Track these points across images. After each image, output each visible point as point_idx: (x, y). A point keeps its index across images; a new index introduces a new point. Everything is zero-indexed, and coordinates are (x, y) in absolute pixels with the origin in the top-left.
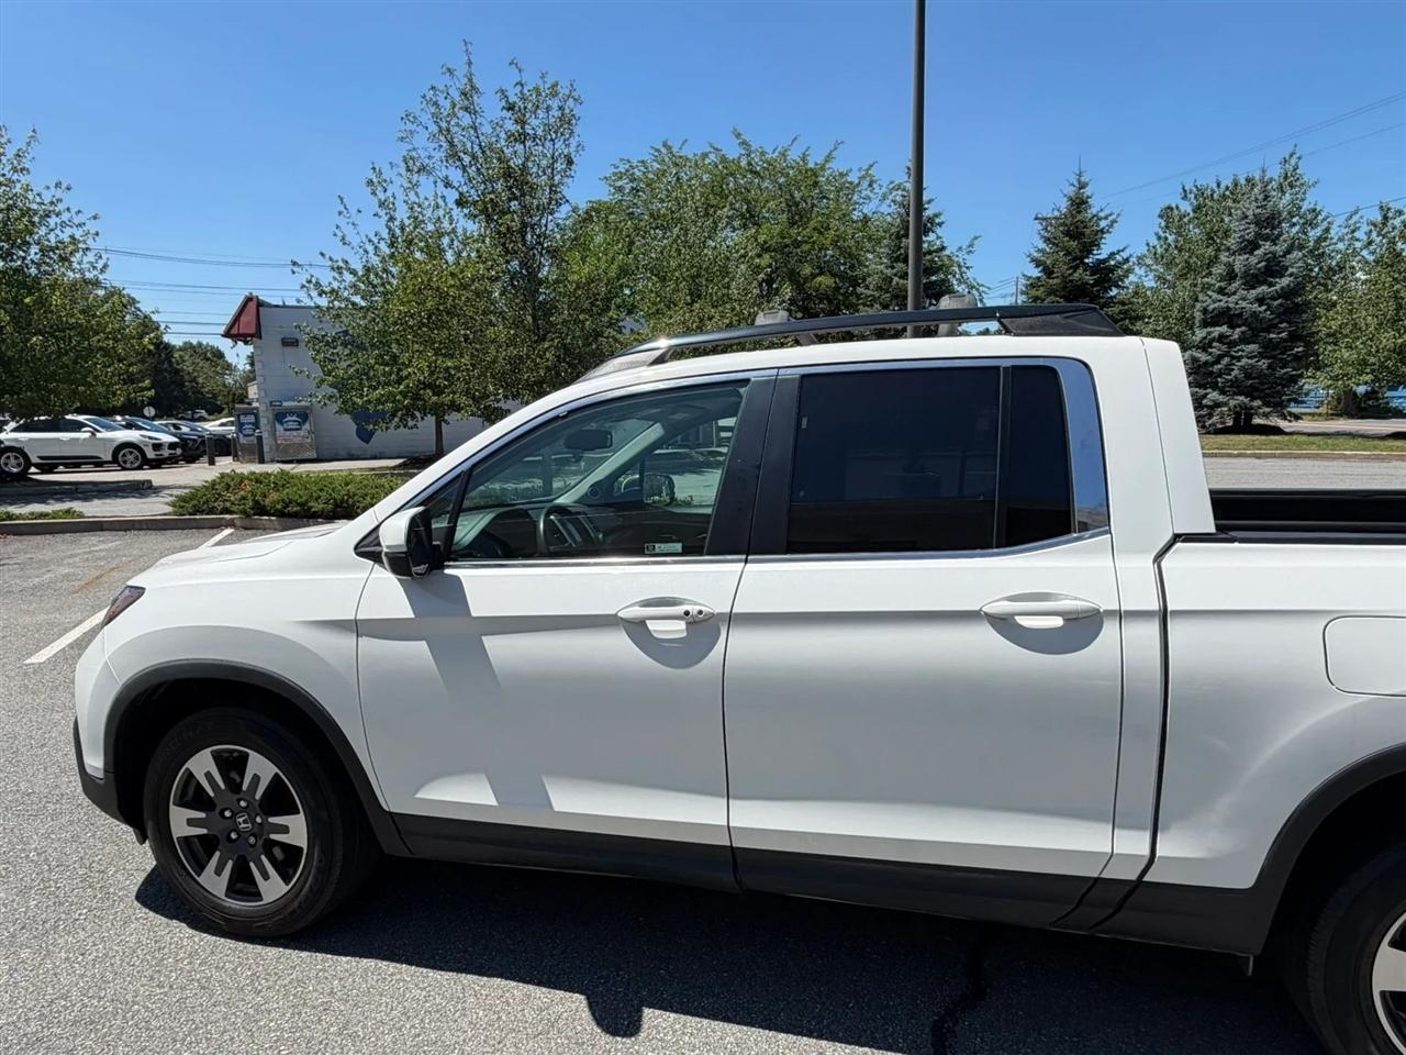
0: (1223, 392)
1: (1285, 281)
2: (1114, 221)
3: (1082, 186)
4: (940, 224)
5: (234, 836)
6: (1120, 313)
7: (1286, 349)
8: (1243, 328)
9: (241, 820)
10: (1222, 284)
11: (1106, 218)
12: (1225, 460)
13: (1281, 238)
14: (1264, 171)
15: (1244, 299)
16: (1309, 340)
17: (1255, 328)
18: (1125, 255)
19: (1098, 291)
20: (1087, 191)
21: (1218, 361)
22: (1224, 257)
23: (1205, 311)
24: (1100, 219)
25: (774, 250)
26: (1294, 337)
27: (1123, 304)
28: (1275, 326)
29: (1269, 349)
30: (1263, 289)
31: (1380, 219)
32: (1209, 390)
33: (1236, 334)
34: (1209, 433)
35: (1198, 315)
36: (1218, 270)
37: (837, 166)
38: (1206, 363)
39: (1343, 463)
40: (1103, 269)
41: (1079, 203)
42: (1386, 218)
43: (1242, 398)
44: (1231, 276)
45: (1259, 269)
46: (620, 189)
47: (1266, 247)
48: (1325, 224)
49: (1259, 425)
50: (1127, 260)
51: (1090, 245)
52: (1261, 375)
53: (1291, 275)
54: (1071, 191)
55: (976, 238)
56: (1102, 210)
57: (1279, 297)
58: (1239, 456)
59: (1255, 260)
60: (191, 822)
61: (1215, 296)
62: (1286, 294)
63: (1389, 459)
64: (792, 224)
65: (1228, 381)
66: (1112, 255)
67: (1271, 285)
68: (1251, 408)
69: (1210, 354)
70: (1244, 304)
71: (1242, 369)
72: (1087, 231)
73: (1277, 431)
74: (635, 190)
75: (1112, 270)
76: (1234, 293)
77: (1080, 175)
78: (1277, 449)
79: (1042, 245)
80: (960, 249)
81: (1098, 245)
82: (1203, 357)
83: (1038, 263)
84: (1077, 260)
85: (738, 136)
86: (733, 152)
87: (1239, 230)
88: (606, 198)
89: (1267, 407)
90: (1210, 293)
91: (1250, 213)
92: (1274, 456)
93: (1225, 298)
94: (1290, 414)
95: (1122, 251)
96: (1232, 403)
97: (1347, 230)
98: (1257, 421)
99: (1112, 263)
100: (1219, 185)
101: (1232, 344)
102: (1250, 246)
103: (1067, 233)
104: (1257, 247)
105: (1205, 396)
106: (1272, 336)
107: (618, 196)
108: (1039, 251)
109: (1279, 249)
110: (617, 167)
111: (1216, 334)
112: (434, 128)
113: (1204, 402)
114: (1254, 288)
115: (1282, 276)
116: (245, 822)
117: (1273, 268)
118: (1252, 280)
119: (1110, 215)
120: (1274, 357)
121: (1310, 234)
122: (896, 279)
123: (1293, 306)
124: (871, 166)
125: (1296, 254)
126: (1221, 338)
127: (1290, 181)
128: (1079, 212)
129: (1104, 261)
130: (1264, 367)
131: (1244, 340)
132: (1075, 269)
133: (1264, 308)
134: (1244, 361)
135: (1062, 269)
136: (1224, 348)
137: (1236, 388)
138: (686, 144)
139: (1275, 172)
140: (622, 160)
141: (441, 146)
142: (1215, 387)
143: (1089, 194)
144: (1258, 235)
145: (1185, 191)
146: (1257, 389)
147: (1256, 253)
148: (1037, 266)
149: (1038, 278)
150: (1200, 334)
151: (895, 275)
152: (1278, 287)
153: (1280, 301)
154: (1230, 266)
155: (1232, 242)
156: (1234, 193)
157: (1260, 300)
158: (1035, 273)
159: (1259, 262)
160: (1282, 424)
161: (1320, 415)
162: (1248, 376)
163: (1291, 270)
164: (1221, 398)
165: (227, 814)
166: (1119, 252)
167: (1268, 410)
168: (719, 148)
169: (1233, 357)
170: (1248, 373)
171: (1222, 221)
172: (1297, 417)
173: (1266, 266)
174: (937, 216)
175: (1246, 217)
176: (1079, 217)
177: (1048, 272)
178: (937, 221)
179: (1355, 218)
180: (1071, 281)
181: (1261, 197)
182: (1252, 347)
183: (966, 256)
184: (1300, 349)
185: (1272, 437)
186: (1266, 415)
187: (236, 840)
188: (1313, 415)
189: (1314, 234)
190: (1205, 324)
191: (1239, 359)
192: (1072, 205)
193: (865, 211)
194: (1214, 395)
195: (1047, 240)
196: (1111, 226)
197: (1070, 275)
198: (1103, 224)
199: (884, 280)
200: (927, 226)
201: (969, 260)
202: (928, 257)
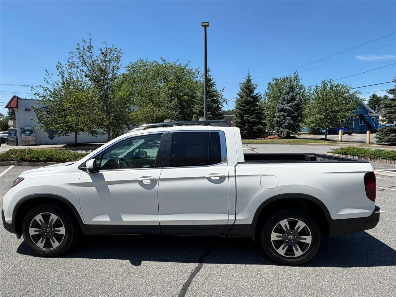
0: (283, 128)
1: (296, 102)
2: (257, 86)
3: (249, 77)
4: (215, 85)
5: (46, 234)
6: (259, 108)
7: (297, 118)
8: (287, 113)
9: (48, 230)
10: (282, 102)
11: (255, 85)
12: (283, 145)
13: (295, 92)
14: (290, 76)
15: (287, 106)
16: (301, 115)
17: (290, 113)
18: (260, 94)
19: (254, 103)
20: (251, 78)
21: (282, 121)
22: (282, 96)
23: (278, 108)
24: (254, 85)
25: (173, 89)
26: (298, 115)
27: (260, 106)
28: (294, 113)
29: (293, 118)
30: (291, 104)
32: (280, 128)
33: (286, 114)
34: (281, 138)
35: (277, 109)
36: (281, 99)
37: (188, 68)
38: (279, 121)
39: (308, 146)
40: (255, 97)
41: (249, 81)
42: (317, 89)
43: (287, 130)
44: (284, 100)
45: (290, 99)
46: (129, 70)
47: (291, 94)
48: (304, 89)
49: (292, 136)
50: (260, 95)
51: (251, 91)
52: (291, 124)
53: (297, 101)
54: (247, 78)
55: (224, 88)
56: (254, 83)
57: (295, 106)
58: (286, 144)
59: (289, 97)
60: (35, 231)
61: (281, 105)
62: (296, 105)
63: (318, 145)
64: (177, 82)
65: (284, 126)
66: (257, 94)
67: (293, 103)
68: (290, 132)
69: (280, 119)
70: (287, 107)
71: (287, 123)
72: (251, 88)
73: (296, 138)
74: (134, 71)
75: (257, 97)
76: (285, 104)
77: (249, 74)
78: (295, 142)
79: (240, 91)
80: (221, 90)
81: (253, 91)
82: (279, 120)
83: (239, 95)
84: (249, 95)
85: (162, 59)
87: (286, 90)
88: (125, 73)
89: (294, 132)
90: (279, 104)
91: (287, 85)
92: (294, 144)
93: (283, 106)
94: (299, 134)
95: (259, 93)
96: (285, 131)
97: (309, 90)
98: (291, 135)
99: (257, 96)
100: (280, 78)
101: (285, 117)
102: (288, 93)
103: (246, 88)
104: (289, 94)
105: (279, 129)
106: (293, 115)
107: (128, 72)
108: (240, 92)
109: (294, 94)
110: (129, 65)
111: (281, 114)
112: (79, 56)
113: (279, 131)
114: (289, 103)
115: (295, 101)
116: (49, 230)
117: (293, 99)
118: (289, 101)
119: (256, 84)
120: (294, 120)
121: (301, 91)
123: (298, 108)
124: (198, 68)
125: (298, 96)
126: (282, 115)
127: (296, 78)
128: (249, 83)
129: (255, 95)
130: (292, 122)
131: (287, 116)
132: (248, 97)
133: (291, 108)
134: (288, 121)
135: (245, 97)
136: (283, 117)
137: (286, 127)
138: (148, 60)
139: (293, 76)
140: (130, 63)
141: (81, 61)
142: (281, 127)
143: (251, 79)
144: (290, 91)
145: (273, 79)
146: (291, 128)
147: (289, 95)
148: (239, 96)
149: (239, 99)
150: (277, 114)
152: (294, 103)
153: (295, 107)
154: (284, 98)
155: (284, 92)
156: (284, 80)
157: (291, 106)
158: (239, 97)
159: (290, 97)
160: (297, 136)
161: (307, 134)
162: (289, 125)
163: (297, 99)
164: (283, 130)
165: (44, 229)
166: (258, 93)
167: (293, 133)
168: (157, 61)
169: (285, 120)
170: (289, 124)
171: (281, 87)
172: (300, 135)
173: (292, 98)
174: (214, 82)
175: (287, 86)
176: (249, 84)
177: (242, 97)
178: (214, 84)
179: (310, 88)
180: (247, 100)
181: (290, 82)
182: (289, 118)
183: (222, 92)
184: (300, 118)
185: (294, 139)
186: (293, 134)
187: (46, 235)
188: (305, 134)
189: (302, 91)
190: (279, 112)
191: (287, 120)
192: (247, 81)
193: (196, 80)
194: (281, 129)
195: (242, 90)
196: (256, 87)
197: (247, 98)
198: (254, 86)
199: (201, 98)
200: (211, 85)
201: (223, 93)
202: (212, 93)
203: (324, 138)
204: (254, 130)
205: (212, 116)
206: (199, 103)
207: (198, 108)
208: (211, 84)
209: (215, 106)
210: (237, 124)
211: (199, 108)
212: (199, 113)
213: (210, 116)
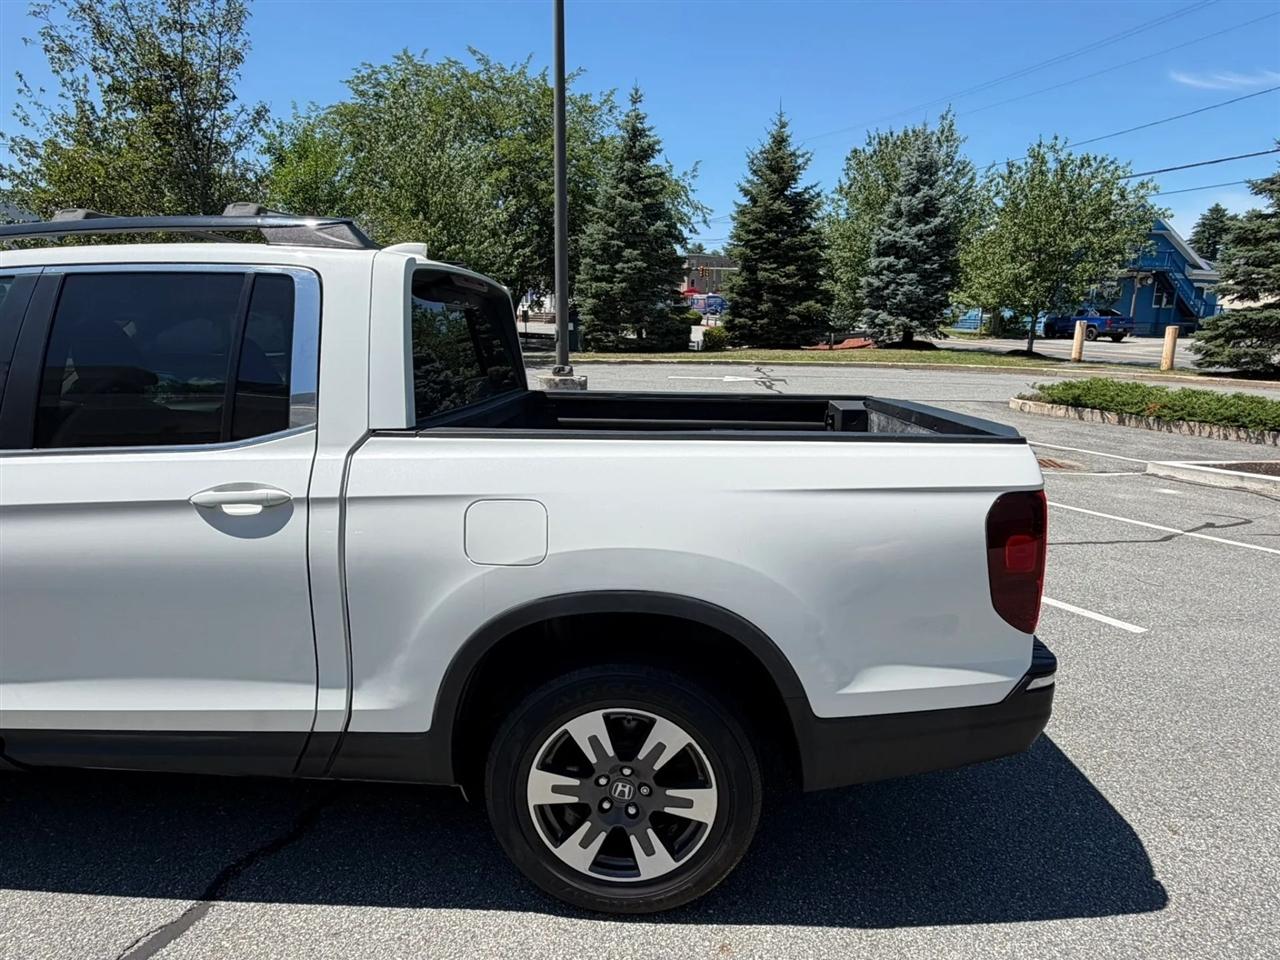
0: (890, 313)
1: (937, 221)
2: (809, 159)
3: (783, 126)
4: (659, 151)
6: (811, 241)
7: (937, 278)
8: (906, 259)
10: (892, 221)
11: (803, 156)
13: (937, 184)
14: (926, 125)
15: (907, 234)
16: (952, 268)
17: (916, 259)
18: (817, 190)
19: (794, 221)
20: (787, 131)
21: (886, 287)
22: (894, 198)
23: (878, 243)
24: (799, 156)
25: (514, 165)
26: (945, 269)
27: (814, 233)
28: (929, 259)
29: (925, 277)
30: (921, 226)
31: (1007, 172)
32: (880, 311)
33: (901, 264)
34: (880, 347)
35: (873, 247)
36: (889, 208)
37: (576, 90)
38: (878, 288)
39: (965, 374)
40: (801, 201)
41: (780, 141)
42: (1011, 173)
43: (903, 319)
44: (898, 214)
45: (919, 210)
46: (362, 94)
47: (925, 190)
48: (970, 174)
49: (918, 342)
50: (819, 195)
51: (789, 180)
52: (918, 300)
53: (942, 216)
54: (774, 129)
56: (798, 149)
57: (933, 234)
58: (892, 367)
59: (916, 202)
61: (886, 230)
62: (937, 231)
63: (1000, 371)
64: (530, 139)
65: (895, 303)
66: (806, 189)
67: (927, 223)
68: (911, 327)
69: (881, 280)
70: (906, 239)
71: (904, 294)
72: (785, 167)
73: (930, 347)
74: (379, 96)
75: (806, 202)
76: (900, 229)
77: (781, 115)
78: (921, 361)
79: (751, 177)
80: (685, 173)
81: (795, 180)
82: (876, 283)
83: (746, 193)
84: (778, 192)
85: (474, 52)
86: (473, 67)
87: (907, 175)
88: (348, 101)
89: (924, 326)
90: (882, 228)
91: (913, 160)
92: (917, 368)
93: (893, 233)
94: (941, 333)
95: (815, 186)
96: (897, 322)
97: (988, 180)
98: (917, 338)
99: (807, 196)
100: (892, 134)
101: (898, 272)
102: (913, 189)
103: (770, 167)
104: (918, 190)
105: (876, 316)
106: (927, 266)
107: (360, 101)
108: (748, 181)
109: (934, 193)
110: (359, 72)
111: (886, 264)
113: (876, 321)
114: (914, 225)
115: (936, 216)
117: (930, 209)
118: (915, 218)
119: (807, 153)
120: (928, 285)
121: (961, 182)
122: (619, 199)
123: (945, 239)
124: (612, 93)
125: (949, 199)
126: (890, 267)
127: (948, 136)
128: (780, 149)
129: (799, 194)
130: (921, 292)
131: (907, 269)
132: (775, 199)
133: (922, 242)
134: (907, 287)
135: (765, 199)
136: (892, 275)
137: (899, 310)
138: (427, 53)
139: (934, 127)
140: (364, 64)
142: (884, 307)
143: (789, 134)
144: (919, 180)
145: (870, 137)
146: (916, 312)
147: (917, 195)
148: (746, 195)
149: (746, 206)
150: (873, 263)
151: (619, 195)
152: (932, 225)
153: (934, 237)
154: (897, 204)
155: (900, 184)
156: (904, 143)
157: (919, 236)
158: (744, 201)
159: (919, 204)
160: (934, 341)
161: (975, 335)
162: (909, 301)
163: (942, 212)
164: (889, 318)
166: (812, 187)
167: (924, 329)
168: (459, 61)
169: (898, 284)
170: (909, 297)
171: (893, 165)
172: (946, 336)
173: (924, 207)
174: (658, 142)
175: (911, 164)
176: (780, 153)
177: (754, 200)
178: (657, 147)
179: (992, 171)
180: (772, 210)
181: (922, 147)
182: (912, 276)
183: (691, 181)
184: (948, 279)
185: (924, 352)
186: (922, 333)
188: (971, 334)
189: (964, 181)
190: (879, 254)
191: (902, 285)
192: (774, 142)
193: (604, 134)
194: (884, 316)
195: (755, 172)
196: (806, 163)
197: (771, 204)
198: (800, 161)
199: (608, 199)
200: (648, 152)
201: (695, 184)
202: (648, 181)
203: (1025, 349)
204: (790, 317)
205: (645, 265)
206: (601, 217)
207: (596, 236)
208: (643, 150)
209: (656, 231)
210: (734, 295)
211: (601, 236)
212: (600, 253)
213: (639, 263)
